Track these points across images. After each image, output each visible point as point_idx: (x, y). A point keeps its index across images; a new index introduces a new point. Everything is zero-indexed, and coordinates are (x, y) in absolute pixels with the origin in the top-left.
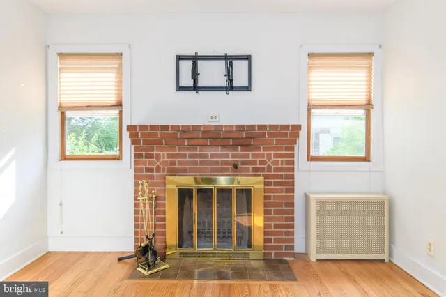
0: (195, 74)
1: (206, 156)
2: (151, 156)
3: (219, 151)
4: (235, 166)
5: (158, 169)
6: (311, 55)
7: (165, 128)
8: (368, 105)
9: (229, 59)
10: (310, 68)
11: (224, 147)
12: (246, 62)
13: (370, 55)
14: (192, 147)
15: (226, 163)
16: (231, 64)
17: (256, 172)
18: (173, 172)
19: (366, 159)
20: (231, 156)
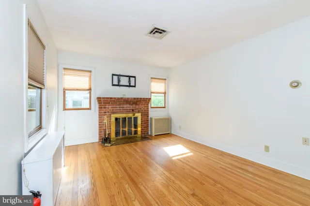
0: (119, 81)
1: (124, 107)
2: (106, 108)
3: (128, 106)
4: (133, 110)
5: (108, 112)
6: (152, 78)
7: (111, 98)
8: (165, 93)
9: (129, 77)
10: (152, 82)
11: (129, 104)
12: (134, 78)
13: (165, 79)
14: (120, 104)
15: (130, 109)
16: (130, 79)
17: (139, 112)
18: (114, 113)
19: (164, 107)
20: (131, 107)
